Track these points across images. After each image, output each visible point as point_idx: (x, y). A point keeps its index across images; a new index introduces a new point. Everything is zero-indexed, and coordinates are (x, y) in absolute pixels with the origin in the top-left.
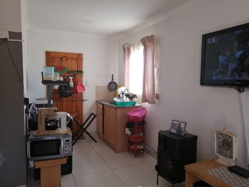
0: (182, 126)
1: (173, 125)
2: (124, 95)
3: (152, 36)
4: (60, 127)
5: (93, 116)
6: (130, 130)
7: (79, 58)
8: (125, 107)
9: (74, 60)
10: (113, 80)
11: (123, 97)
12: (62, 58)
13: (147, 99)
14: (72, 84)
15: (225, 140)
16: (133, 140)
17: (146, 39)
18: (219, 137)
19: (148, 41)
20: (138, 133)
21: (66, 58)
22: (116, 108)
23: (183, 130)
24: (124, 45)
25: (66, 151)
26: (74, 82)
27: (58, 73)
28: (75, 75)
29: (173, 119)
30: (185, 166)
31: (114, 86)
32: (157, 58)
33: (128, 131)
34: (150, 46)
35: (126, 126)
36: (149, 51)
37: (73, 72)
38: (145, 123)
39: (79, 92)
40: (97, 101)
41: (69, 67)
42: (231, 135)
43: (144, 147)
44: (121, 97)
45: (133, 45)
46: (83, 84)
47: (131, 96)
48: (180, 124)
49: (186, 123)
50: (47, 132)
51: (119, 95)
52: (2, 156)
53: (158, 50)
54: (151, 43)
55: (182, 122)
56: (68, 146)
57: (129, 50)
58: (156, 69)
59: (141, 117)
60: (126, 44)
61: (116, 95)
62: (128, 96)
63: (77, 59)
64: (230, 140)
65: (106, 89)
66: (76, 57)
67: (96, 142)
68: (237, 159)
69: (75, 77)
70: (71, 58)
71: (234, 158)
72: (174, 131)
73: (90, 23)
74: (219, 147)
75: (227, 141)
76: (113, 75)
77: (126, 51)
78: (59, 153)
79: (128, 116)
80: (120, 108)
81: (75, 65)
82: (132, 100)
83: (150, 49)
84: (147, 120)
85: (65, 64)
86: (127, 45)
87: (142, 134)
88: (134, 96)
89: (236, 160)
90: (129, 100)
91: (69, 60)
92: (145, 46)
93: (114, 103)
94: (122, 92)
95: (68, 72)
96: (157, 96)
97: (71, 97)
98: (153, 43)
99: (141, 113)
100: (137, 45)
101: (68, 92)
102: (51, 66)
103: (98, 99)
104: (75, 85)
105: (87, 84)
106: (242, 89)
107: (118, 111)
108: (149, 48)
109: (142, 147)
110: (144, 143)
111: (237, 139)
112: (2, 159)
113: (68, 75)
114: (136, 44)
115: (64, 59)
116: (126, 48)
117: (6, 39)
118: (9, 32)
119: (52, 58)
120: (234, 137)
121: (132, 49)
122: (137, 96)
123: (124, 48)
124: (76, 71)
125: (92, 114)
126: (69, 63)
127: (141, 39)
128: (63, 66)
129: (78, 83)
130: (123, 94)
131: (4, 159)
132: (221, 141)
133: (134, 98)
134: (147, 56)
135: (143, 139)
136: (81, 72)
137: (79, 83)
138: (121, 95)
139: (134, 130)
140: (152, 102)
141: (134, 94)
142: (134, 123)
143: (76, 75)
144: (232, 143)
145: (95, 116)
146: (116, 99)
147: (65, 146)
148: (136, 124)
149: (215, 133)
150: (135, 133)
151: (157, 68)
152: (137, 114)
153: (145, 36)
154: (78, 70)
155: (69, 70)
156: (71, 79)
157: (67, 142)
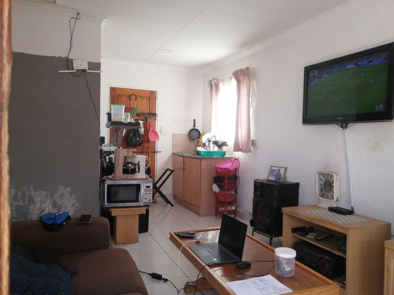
0: (282, 171)
1: (272, 172)
2: (211, 142)
3: (248, 68)
4: (139, 172)
5: (168, 172)
6: (219, 186)
7: (151, 97)
8: (211, 158)
9: (145, 100)
10: (194, 126)
11: (209, 146)
12: (130, 97)
13: (240, 147)
14: (142, 130)
15: (326, 181)
16: (222, 199)
17: (239, 73)
18: (321, 179)
19: (242, 75)
20: (228, 190)
21: (136, 96)
22: (200, 159)
23: (282, 176)
24: (211, 81)
25: (146, 199)
26: (144, 127)
27: (129, 114)
28: (146, 118)
29: (272, 165)
30: (282, 208)
31: (196, 135)
32: (253, 96)
33: (215, 188)
34: (245, 81)
35: (213, 181)
36: (243, 87)
37: (144, 114)
38: (238, 179)
39: (151, 141)
40: (173, 154)
41: (139, 108)
42: (332, 174)
43: (236, 208)
44: (207, 145)
45: (223, 80)
46: (156, 130)
47: (220, 143)
48: (279, 170)
49: (286, 169)
50: (125, 176)
51: (205, 144)
52: (75, 201)
53: (255, 85)
54: (246, 77)
55: (282, 168)
56: (148, 193)
57: (217, 86)
58: (251, 110)
59: (232, 169)
60: (214, 79)
61: (199, 144)
62: (216, 143)
63: (150, 97)
64: (331, 181)
65: (186, 139)
66: (148, 95)
67: (172, 205)
68: (339, 199)
69: (146, 121)
70: (141, 97)
71: (335, 199)
72: (272, 178)
73: (170, 52)
74: (321, 190)
75: (329, 181)
76: (194, 120)
77: (214, 88)
78: (137, 201)
79: (216, 168)
80: (205, 158)
81: (147, 106)
82: (221, 149)
83: (245, 84)
84: (240, 174)
85: (134, 104)
86: (215, 81)
87: (233, 193)
88: (224, 144)
89: (337, 200)
90: (217, 148)
91: (139, 99)
92: (239, 81)
93: (198, 153)
94: (209, 139)
95: (138, 115)
96: (253, 143)
97: (140, 147)
98: (249, 78)
99: (233, 164)
100: (228, 81)
101: (138, 139)
102: (121, 105)
103: (175, 151)
104: (147, 131)
105: (162, 130)
106: (344, 125)
107: (203, 162)
108: (243, 83)
109: (234, 208)
110: (236, 202)
111: (338, 177)
112: (75, 204)
113: (137, 118)
114: (227, 79)
115: (133, 97)
116: (213, 84)
117: (84, 70)
118: (88, 62)
119: (118, 96)
120: (335, 175)
121: (221, 85)
122: (228, 143)
123: (211, 85)
124: (148, 114)
125: (167, 170)
126: (139, 103)
127: (233, 72)
128: (131, 106)
129: (149, 130)
130: (209, 141)
131: (77, 205)
132: (323, 183)
133: (224, 146)
134: (241, 93)
135: (234, 198)
136: (155, 115)
137: (151, 129)
138: (207, 144)
139: (224, 186)
140: (247, 151)
141: (224, 141)
142: (224, 177)
143: (148, 119)
144: (333, 183)
145: (172, 171)
146: (200, 149)
147: (145, 193)
148: (226, 178)
149: (317, 175)
150: (225, 189)
151: (253, 107)
152: (228, 166)
153: (238, 68)
154: (151, 112)
155: (139, 112)
156: (142, 124)
157: (147, 189)
